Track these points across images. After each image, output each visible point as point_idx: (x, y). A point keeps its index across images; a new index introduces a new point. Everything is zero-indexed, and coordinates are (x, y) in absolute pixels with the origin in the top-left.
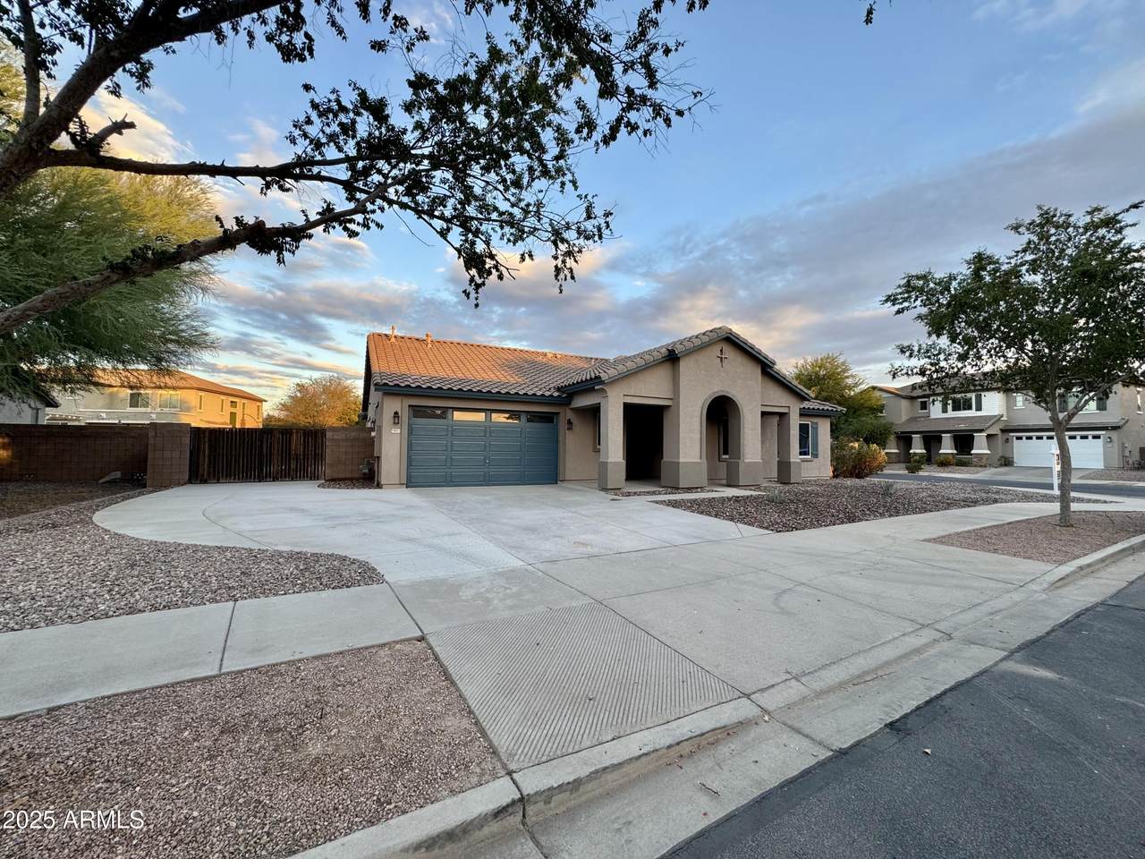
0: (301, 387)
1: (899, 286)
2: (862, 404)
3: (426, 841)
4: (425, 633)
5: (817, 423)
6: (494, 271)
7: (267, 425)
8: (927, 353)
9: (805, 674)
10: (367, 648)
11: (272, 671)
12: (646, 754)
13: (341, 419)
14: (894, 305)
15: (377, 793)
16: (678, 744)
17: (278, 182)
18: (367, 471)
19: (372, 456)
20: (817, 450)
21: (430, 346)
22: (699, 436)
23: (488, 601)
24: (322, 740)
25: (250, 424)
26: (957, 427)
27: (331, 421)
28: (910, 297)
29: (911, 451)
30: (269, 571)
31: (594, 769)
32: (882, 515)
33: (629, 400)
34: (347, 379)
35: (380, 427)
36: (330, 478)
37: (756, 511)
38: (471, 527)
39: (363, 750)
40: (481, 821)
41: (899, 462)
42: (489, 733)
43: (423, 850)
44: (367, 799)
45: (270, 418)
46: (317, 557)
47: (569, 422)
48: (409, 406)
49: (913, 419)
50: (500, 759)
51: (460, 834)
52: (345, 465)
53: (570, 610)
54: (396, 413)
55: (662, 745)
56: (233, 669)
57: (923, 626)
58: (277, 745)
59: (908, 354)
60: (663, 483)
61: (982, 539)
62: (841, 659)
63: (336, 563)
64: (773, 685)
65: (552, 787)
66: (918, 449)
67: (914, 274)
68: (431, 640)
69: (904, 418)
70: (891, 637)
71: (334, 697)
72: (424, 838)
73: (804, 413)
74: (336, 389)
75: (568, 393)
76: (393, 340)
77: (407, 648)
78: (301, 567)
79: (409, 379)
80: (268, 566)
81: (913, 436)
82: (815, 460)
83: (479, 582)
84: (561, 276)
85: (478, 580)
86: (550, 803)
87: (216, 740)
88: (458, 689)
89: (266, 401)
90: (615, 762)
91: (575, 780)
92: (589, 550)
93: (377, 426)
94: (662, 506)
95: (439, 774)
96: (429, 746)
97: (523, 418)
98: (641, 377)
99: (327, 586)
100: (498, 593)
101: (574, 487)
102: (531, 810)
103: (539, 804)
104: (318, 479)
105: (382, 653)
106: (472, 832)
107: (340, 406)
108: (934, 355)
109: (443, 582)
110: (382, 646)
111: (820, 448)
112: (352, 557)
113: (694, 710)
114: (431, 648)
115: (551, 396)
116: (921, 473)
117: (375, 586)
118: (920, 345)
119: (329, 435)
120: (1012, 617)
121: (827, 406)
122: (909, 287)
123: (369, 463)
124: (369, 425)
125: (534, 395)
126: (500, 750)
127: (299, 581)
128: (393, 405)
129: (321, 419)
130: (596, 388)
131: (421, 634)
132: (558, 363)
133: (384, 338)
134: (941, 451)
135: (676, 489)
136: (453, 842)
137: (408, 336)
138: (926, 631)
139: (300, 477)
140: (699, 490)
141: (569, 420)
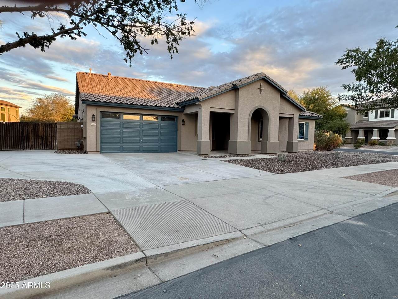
0: (40, 100)
1: (344, 55)
2: (336, 113)
3: (111, 267)
4: (110, 210)
5: (308, 123)
6: (138, 50)
7: (23, 121)
8: (356, 88)
9: (266, 224)
10: (85, 216)
11: (46, 223)
12: (195, 246)
13: (63, 118)
14: (342, 64)
15: (93, 256)
16: (208, 244)
17: (39, 13)
18: (79, 145)
19: (82, 137)
20: (307, 136)
21: (110, 79)
22: (248, 128)
23: (138, 200)
24: (70, 243)
25: (13, 120)
26: (381, 126)
27: (57, 119)
28: (349, 61)
29: (358, 138)
30: (37, 188)
31: (174, 250)
32: (330, 167)
33: (213, 110)
34: (65, 96)
35: (85, 123)
36: (60, 148)
37: (270, 165)
38: (131, 171)
39: (87, 246)
40: (131, 263)
41: (352, 143)
42: (135, 240)
43: (110, 270)
44: (89, 258)
45: (23, 117)
46: (59, 183)
47: (183, 121)
48: (100, 112)
49: (361, 121)
50: (139, 247)
51: (123, 266)
52: (68, 142)
53: (173, 203)
54: (93, 115)
55: (201, 244)
56: (30, 222)
57: (323, 209)
58: (53, 244)
59: (347, 89)
60: (229, 152)
61: (369, 178)
62: (283, 220)
63: (68, 185)
64: (251, 228)
65: (157, 254)
66: (361, 137)
67: (351, 49)
68: (113, 213)
69: (356, 121)
70: (307, 212)
71: (73, 231)
72: (110, 267)
73: (301, 118)
74: (59, 102)
75: (182, 106)
76: (90, 76)
77: (102, 216)
78: (52, 187)
79: (100, 98)
80: (36, 186)
81: (359, 130)
82: (306, 141)
83: (135, 193)
84: (172, 51)
85: (134, 192)
86: (156, 259)
87: (29, 243)
88: (124, 228)
89: (21, 108)
90: (182, 248)
91: (166, 253)
92: (187, 180)
93: (83, 122)
94: (226, 162)
95: (116, 251)
96: (112, 244)
97: (160, 118)
98: (218, 98)
99: (65, 194)
100: (143, 197)
101: (185, 153)
102: (149, 261)
103: (152, 259)
104: (54, 149)
105: (92, 217)
106: (127, 266)
107: (62, 111)
108: (359, 90)
109: (118, 193)
110: (92, 215)
111: (309, 135)
112: (75, 183)
113: (216, 235)
114: (113, 216)
115: (174, 107)
116: (361, 149)
117: (87, 195)
118: (354, 85)
119: (58, 126)
120: (362, 206)
121: (314, 114)
122: (348, 56)
123: (80, 141)
124: (79, 121)
125: (165, 106)
126: (139, 245)
127: (52, 192)
128: (91, 111)
129: (52, 117)
130: (196, 103)
131: (108, 211)
132: (178, 90)
133: (86, 75)
134: (372, 138)
135: (235, 155)
136: (121, 268)
137: (99, 74)
138: (323, 210)
139: (44, 148)
140: (246, 155)
141: (183, 120)
